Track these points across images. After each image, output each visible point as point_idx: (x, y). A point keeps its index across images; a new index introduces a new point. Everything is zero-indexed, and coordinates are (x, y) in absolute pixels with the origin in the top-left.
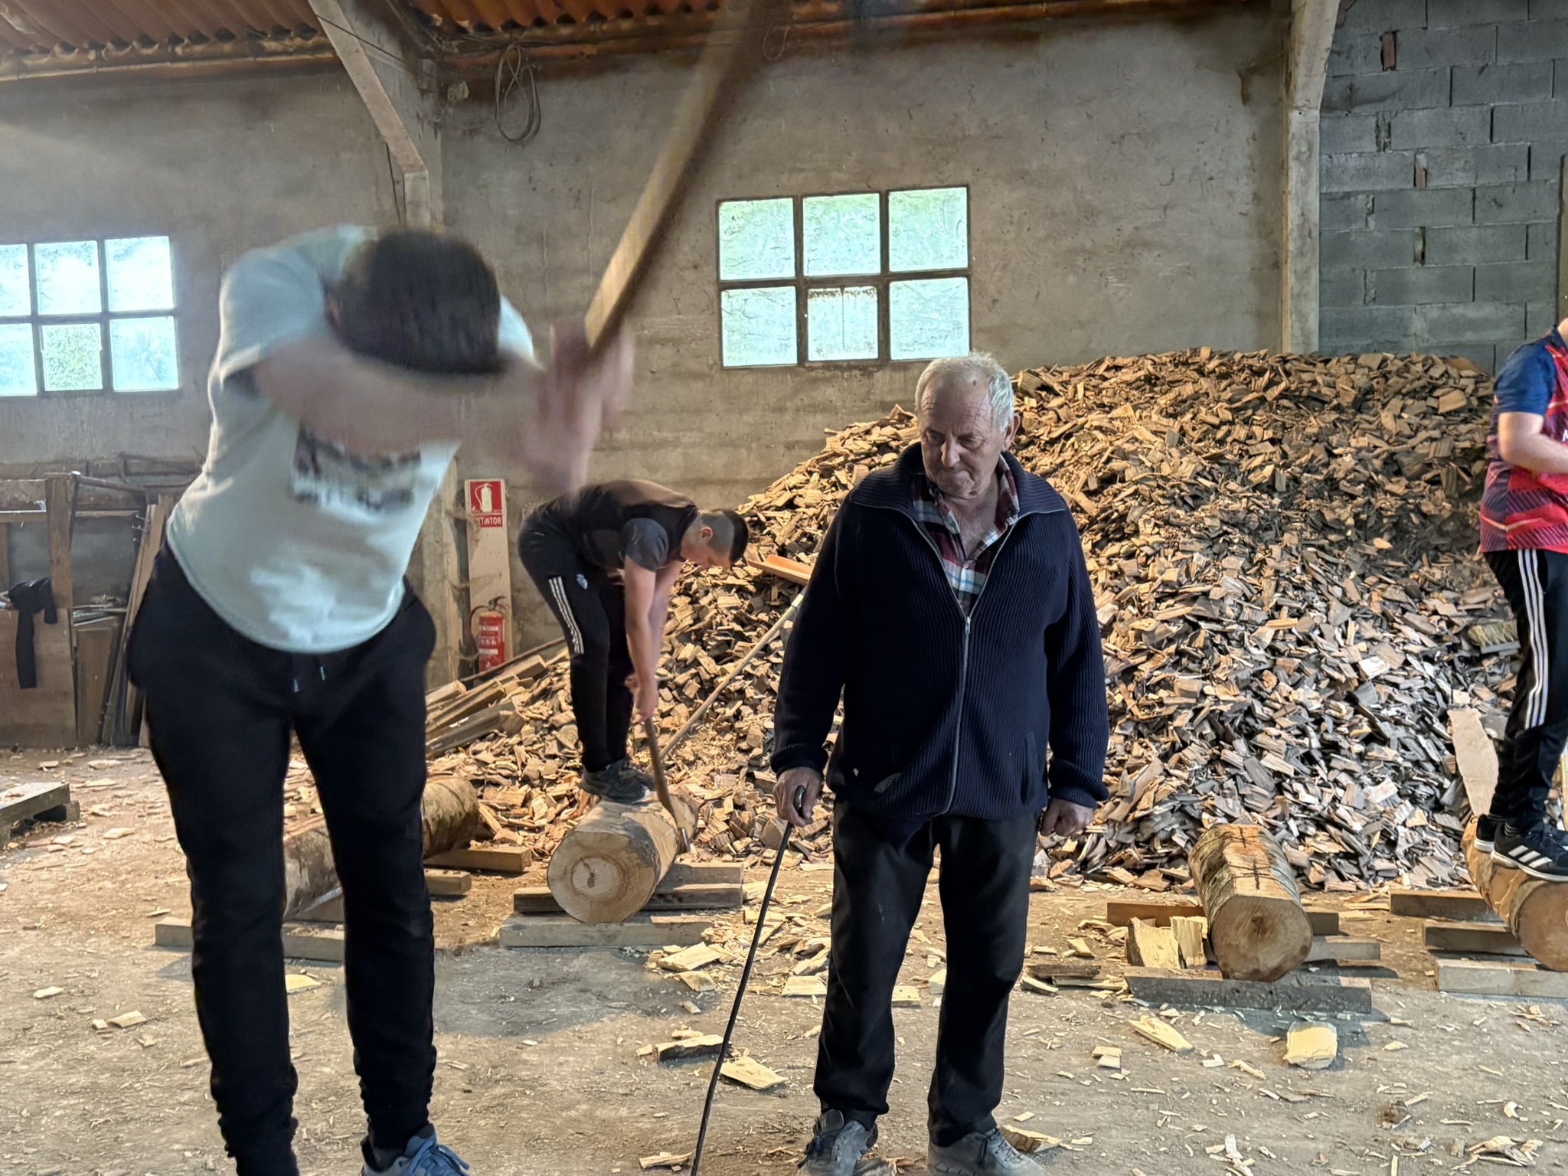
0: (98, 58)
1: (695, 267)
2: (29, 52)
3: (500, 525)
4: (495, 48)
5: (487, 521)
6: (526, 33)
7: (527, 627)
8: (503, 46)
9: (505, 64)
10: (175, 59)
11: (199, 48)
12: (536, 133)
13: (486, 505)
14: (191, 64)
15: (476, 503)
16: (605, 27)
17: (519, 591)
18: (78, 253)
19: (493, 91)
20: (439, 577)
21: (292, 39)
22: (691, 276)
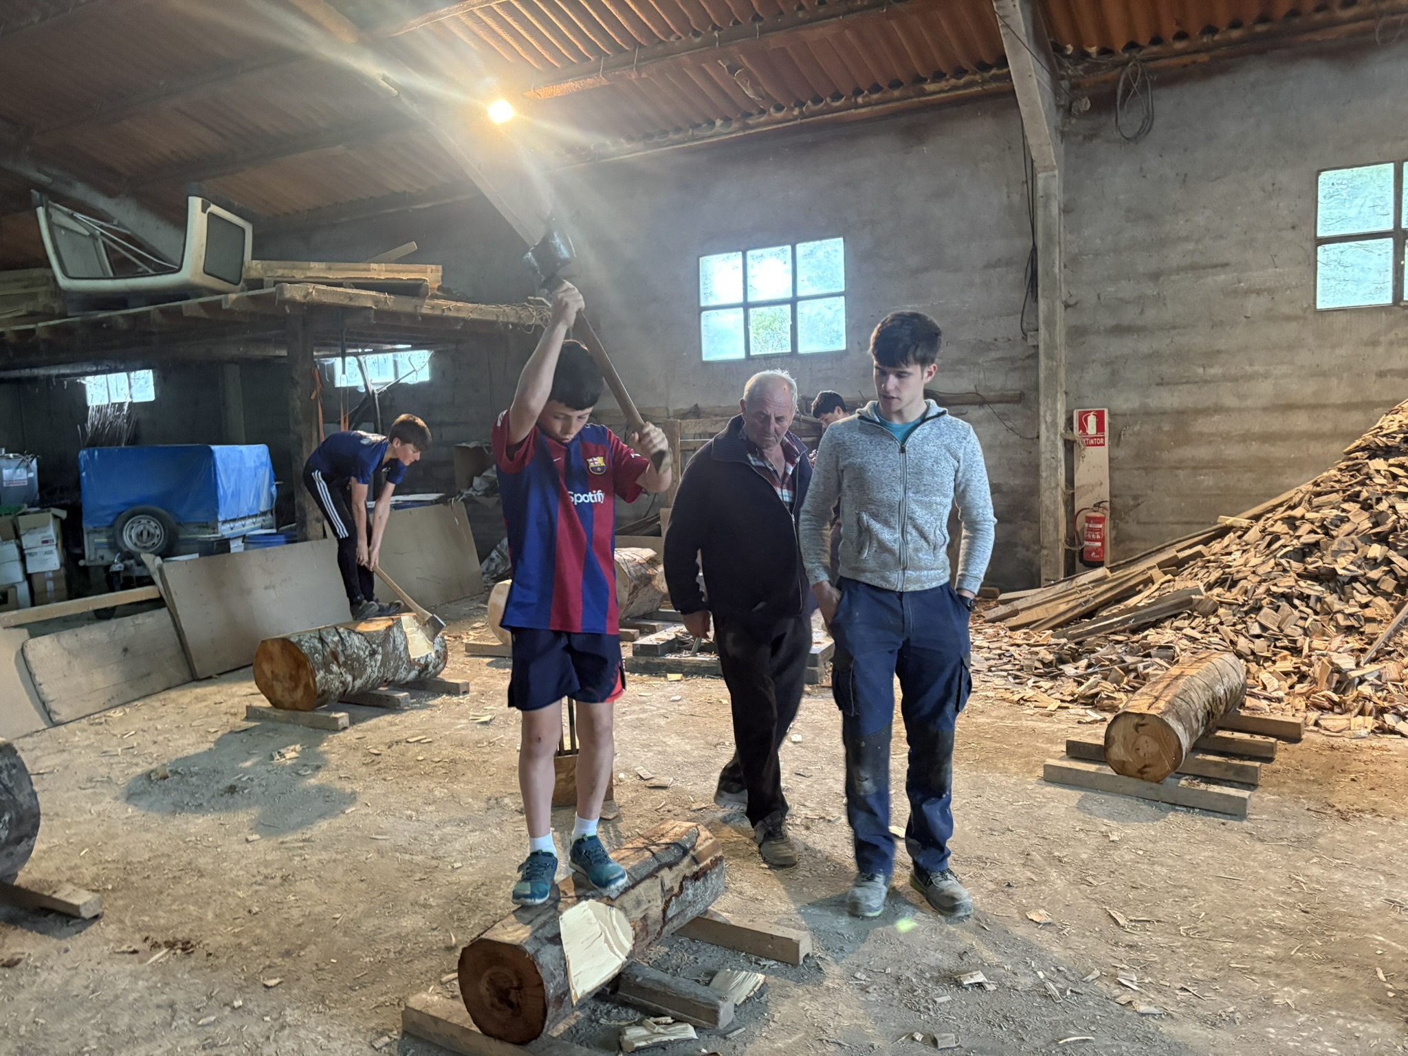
0: (801, 112)
1: (1293, 228)
2: (751, 115)
3: (1103, 445)
4: (1116, 67)
5: (1092, 442)
6: (1144, 51)
7: (1121, 525)
8: (1125, 64)
9: (1127, 79)
10: (857, 106)
11: (875, 96)
12: (1149, 131)
13: (1092, 429)
14: (870, 108)
15: (1083, 427)
16: (1217, 37)
17: (1115, 496)
18: (777, 255)
19: (1115, 101)
20: (1053, 485)
21: (947, 80)
22: (1289, 235)
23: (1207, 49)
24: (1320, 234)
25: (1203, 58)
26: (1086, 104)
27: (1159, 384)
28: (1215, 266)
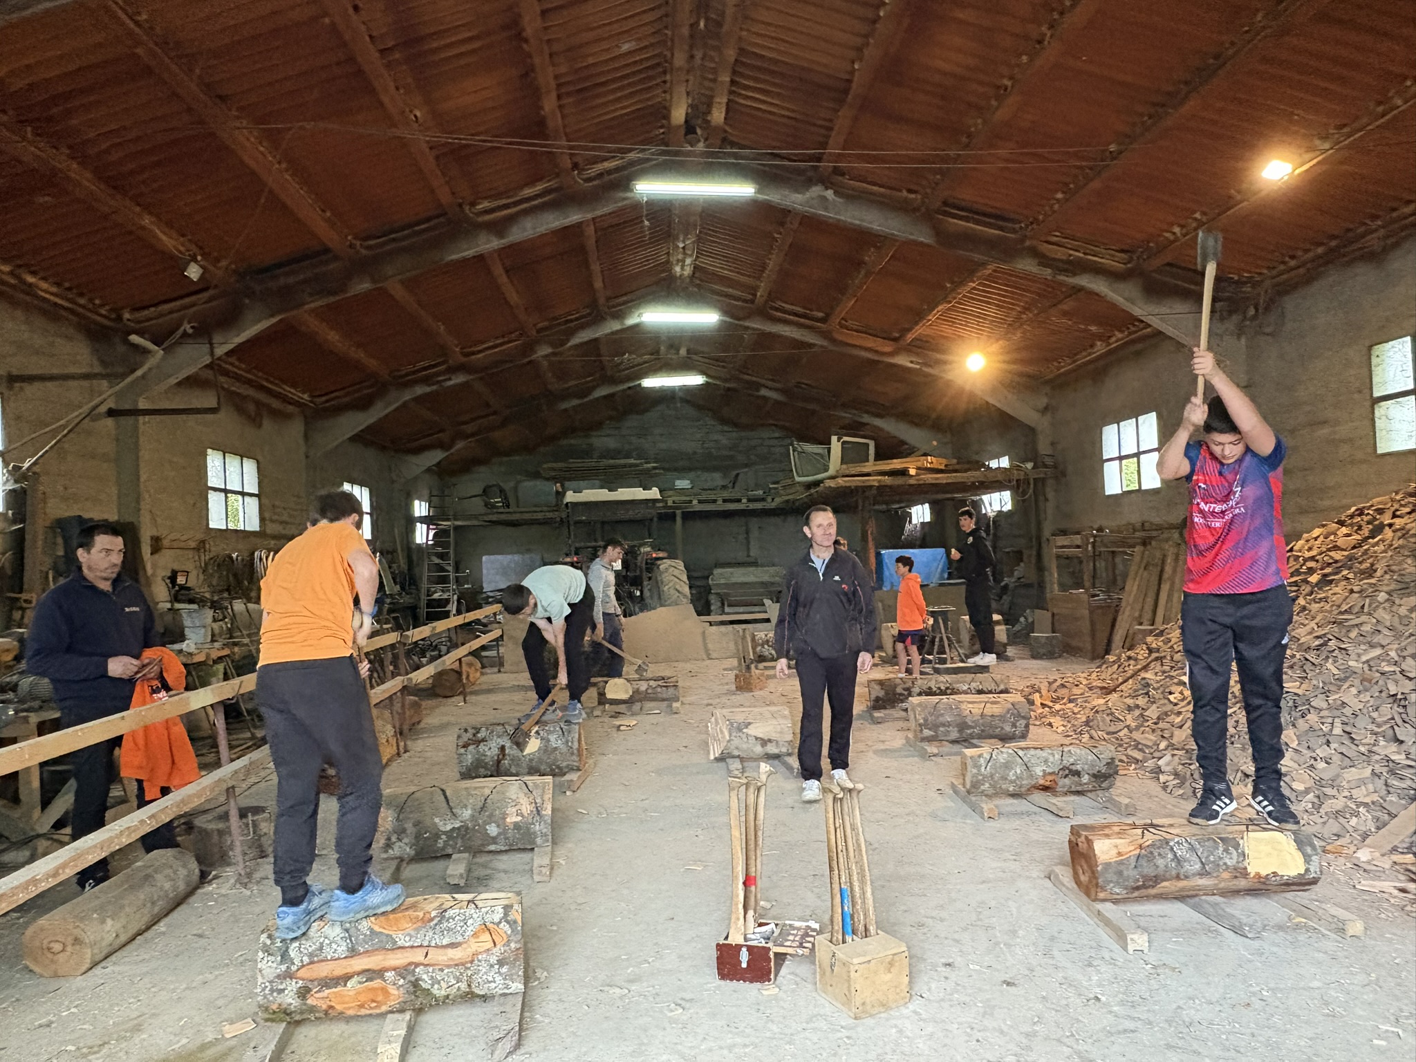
1: (1358, 391)
12: (1282, 327)
22: (1356, 396)
23: (1303, 264)
24: (1376, 394)
25: (1302, 271)
26: (1252, 312)
27: (1301, 513)
28: (1320, 423)
